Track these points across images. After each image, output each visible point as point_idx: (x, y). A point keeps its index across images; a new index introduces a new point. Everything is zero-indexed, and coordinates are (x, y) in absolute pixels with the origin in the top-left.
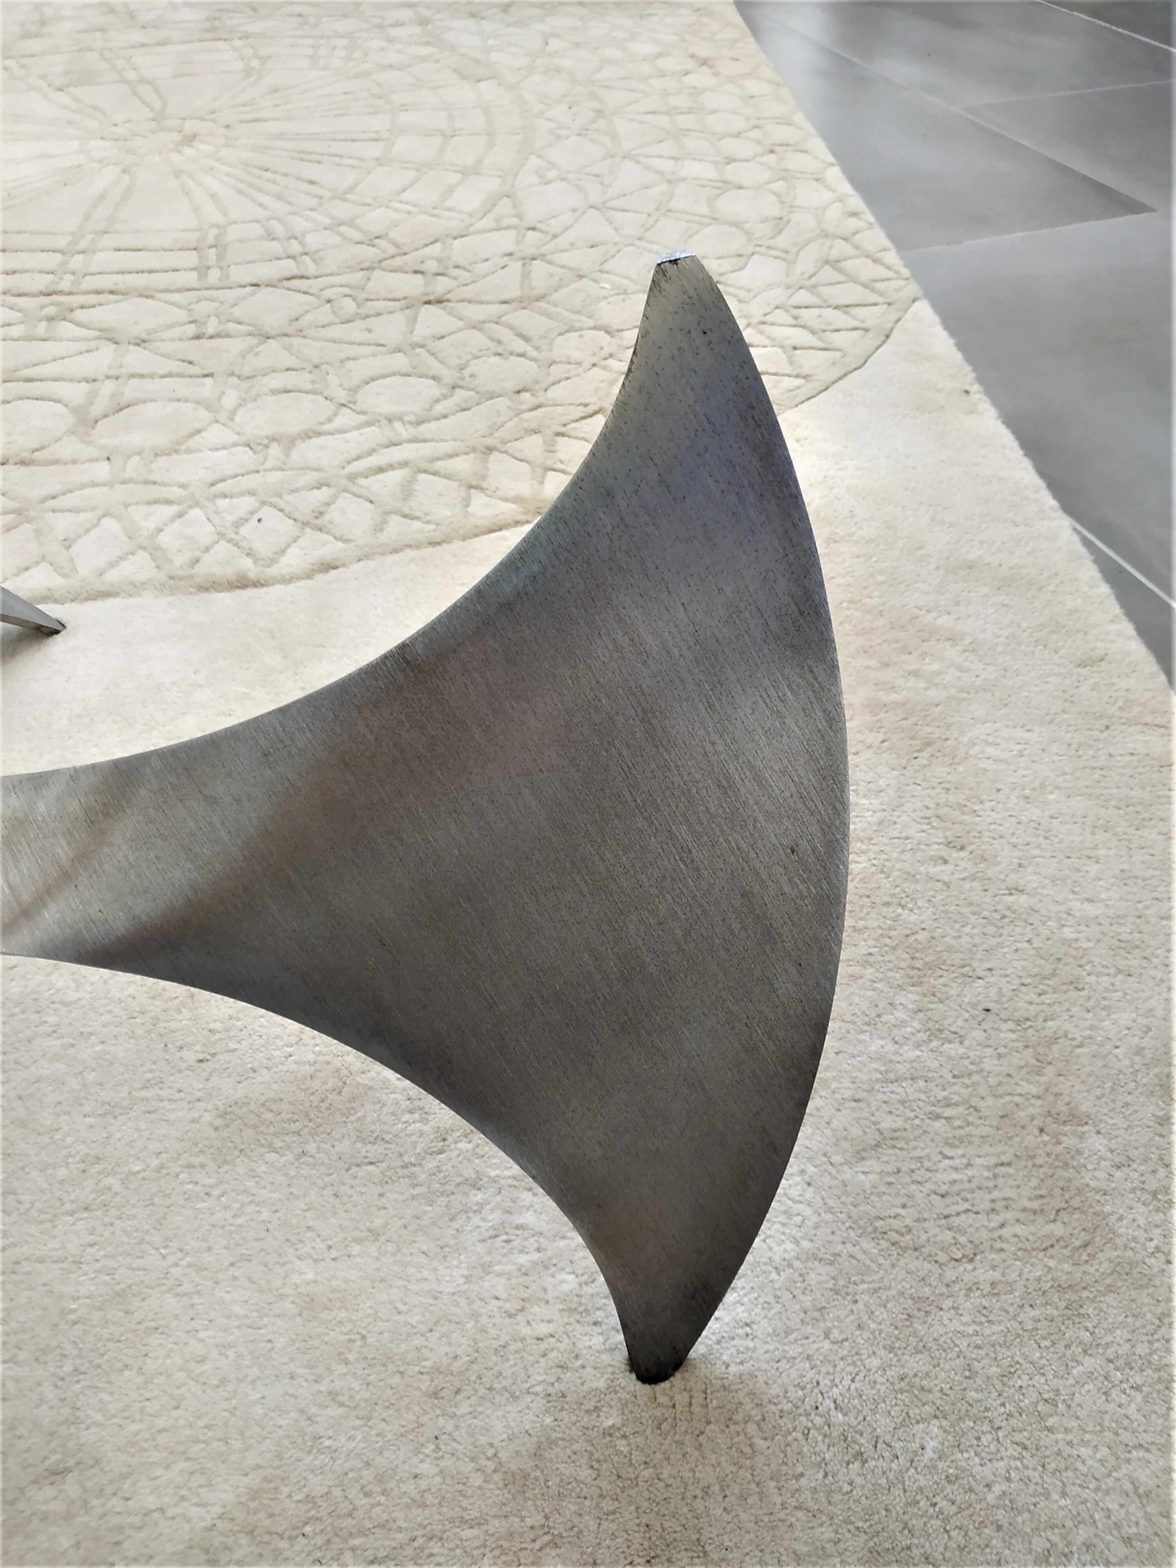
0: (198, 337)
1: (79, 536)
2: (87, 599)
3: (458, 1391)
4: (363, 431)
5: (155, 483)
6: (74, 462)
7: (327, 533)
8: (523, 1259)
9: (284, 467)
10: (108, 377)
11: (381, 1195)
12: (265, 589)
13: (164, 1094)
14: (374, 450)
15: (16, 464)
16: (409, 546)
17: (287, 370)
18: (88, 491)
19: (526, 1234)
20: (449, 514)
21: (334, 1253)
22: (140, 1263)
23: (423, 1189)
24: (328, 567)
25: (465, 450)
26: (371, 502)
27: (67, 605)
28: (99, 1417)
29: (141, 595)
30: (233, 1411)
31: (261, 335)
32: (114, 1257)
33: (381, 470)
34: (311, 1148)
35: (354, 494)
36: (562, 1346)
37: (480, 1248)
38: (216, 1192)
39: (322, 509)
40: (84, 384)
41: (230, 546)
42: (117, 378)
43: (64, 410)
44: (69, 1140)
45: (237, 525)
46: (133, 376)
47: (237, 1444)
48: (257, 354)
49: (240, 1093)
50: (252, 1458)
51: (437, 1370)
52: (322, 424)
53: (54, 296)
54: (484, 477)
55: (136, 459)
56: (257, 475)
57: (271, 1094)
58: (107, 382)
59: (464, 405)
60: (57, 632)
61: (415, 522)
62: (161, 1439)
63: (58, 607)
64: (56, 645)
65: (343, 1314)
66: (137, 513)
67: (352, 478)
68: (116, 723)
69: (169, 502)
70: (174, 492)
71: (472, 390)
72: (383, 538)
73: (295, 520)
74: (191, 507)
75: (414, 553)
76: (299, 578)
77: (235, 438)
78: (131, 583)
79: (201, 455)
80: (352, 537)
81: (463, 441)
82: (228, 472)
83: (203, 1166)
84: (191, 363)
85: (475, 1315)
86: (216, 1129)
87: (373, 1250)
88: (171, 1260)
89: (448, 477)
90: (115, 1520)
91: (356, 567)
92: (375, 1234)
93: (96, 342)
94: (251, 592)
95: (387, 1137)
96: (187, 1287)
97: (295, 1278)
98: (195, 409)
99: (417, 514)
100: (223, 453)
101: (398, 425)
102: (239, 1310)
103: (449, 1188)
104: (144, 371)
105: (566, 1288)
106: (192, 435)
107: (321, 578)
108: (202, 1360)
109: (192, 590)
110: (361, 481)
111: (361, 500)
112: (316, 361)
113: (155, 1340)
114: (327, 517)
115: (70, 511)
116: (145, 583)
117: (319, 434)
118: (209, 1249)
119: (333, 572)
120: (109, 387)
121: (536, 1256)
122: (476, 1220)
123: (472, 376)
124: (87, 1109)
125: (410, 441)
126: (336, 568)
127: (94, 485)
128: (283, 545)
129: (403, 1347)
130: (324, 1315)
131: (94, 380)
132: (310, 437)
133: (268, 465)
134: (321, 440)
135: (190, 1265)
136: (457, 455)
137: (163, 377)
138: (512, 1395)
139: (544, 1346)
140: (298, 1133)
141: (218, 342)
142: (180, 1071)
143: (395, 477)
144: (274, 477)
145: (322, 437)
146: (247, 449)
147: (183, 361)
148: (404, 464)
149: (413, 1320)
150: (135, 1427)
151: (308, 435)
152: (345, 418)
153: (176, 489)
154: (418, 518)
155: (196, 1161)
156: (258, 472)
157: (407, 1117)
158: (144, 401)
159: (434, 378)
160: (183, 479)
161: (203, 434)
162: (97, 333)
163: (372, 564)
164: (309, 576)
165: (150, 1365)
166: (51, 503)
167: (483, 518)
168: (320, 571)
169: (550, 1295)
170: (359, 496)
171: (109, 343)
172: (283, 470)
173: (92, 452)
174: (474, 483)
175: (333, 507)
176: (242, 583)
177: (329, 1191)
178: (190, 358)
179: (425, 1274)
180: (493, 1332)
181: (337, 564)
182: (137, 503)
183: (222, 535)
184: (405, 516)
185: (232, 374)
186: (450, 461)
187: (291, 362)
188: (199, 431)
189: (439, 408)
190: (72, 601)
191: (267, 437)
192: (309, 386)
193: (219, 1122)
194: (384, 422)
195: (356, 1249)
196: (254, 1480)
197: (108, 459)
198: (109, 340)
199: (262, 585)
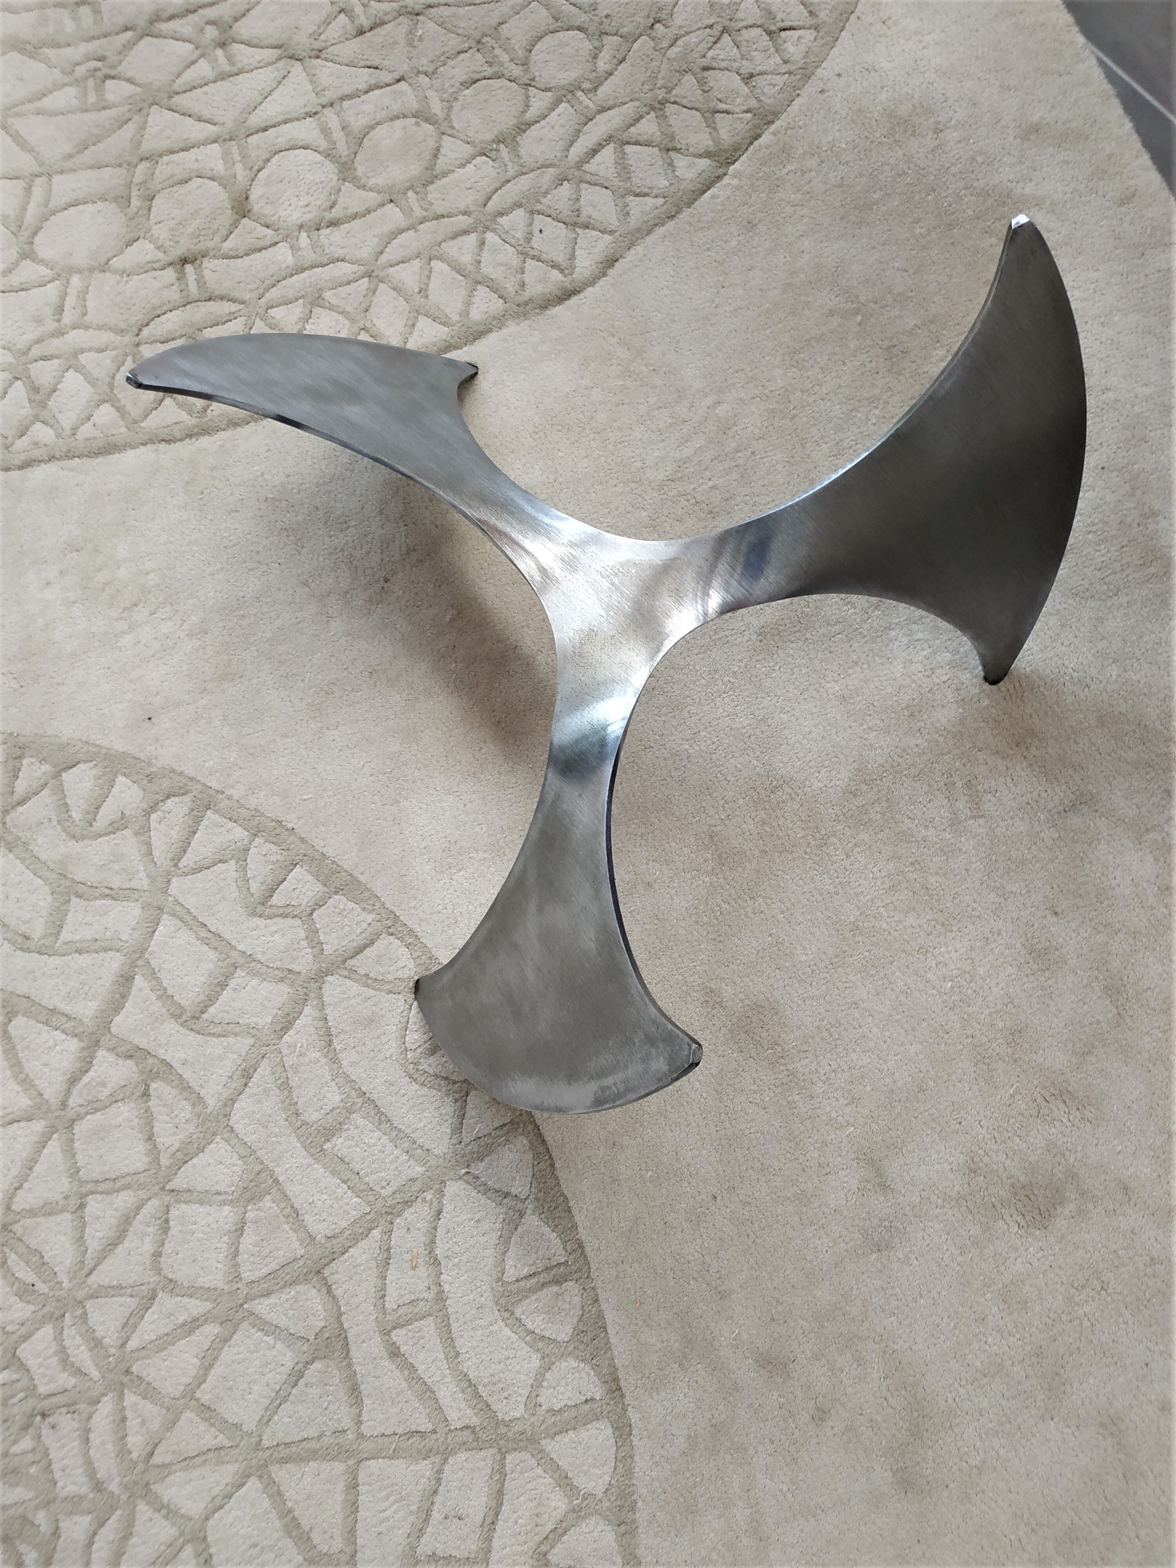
0: (361, 32)
1: (427, 285)
2: (475, 340)
3: (920, 711)
4: (557, 111)
5: (443, 216)
6: (369, 211)
7: (593, 229)
8: (924, 653)
9: (524, 170)
10: (324, 107)
11: (851, 646)
12: (582, 295)
13: (727, 633)
14: (579, 131)
15: (328, 226)
16: (656, 225)
17: (459, 53)
18: (401, 239)
19: (922, 642)
20: (666, 183)
21: (842, 676)
22: (762, 706)
23: (868, 638)
24: (611, 261)
25: (645, 109)
26: (606, 188)
27: (465, 349)
28: (781, 765)
29: (507, 326)
30: (833, 746)
31: (410, 13)
32: (748, 707)
33: (594, 152)
34: (808, 636)
35: (590, 183)
36: (955, 682)
37: (904, 654)
38: (777, 668)
39: (577, 206)
40: (309, 119)
41: (535, 263)
42: (332, 105)
43: (318, 157)
44: (698, 667)
45: (529, 238)
46: (343, 98)
47: (842, 757)
48: (421, 39)
49: (762, 622)
50: (851, 760)
51: (908, 707)
52: (524, 112)
53: (201, 11)
54: (672, 137)
55: (410, 194)
56: (510, 184)
57: (777, 618)
58: (325, 111)
59: (619, 57)
60: (476, 373)
61: (646, 198)
62: (812, 764)
63: (459, 352)
64: (483, 383)
65: (859, 698)
66: (451, 248)
67: (579, 165)
68: (559, 431)
69: (466, 232)
70: (463, 221)
71: (616, 34)
72: (634, 221)
73: (564, 223)
74: (484, 232)
75: (660, 231)
76: (599, 278)
77: (469, 150)
78: (495, 318)
79: (456, 175)
80: (613, 228)
81: (638, 100)
82: (489, 190)
83: (764, 659)
84: (376, 68)
85: (914, 682)
86: (761, 641)
87: (858, 669)
88: (774, 701)
89: (648, 144)
90: (810, 794)
91: (631, 255)
92: (856, 663)
93: (281, 64)
94: (574, 300)
95: (841, 620)
96: (787, 709)
97: (831, 691)
98: (417, 124)
99: (646, 190)
100: (470, 167)
101: (579, 94)
102: (814, 710)
103: (879, 634)
104: (347, 90)
105: (947, 659)
106: (435, 156)
107: (611, 272)
108: (810, 733)
109: (537, 311)
110: (586, 167)
111: (597, 187)
112: (477, 35)
113: (786, 732)
114: (585, 213)
115: (403, 262)
116: (504, 316)
117: (529, 125)
118: (787, 691)
119: (617, 264)
120: (331, 117)
121: (930, 650)
122: (897, 643)
123: (607, 16)
124: (696, 651)
125: (600, 112)
126: (617, 260)
127: (401, 231)
128: (569, 250)
129: (890, 703)
130: (851, 701)
131: (315, 113)
132: (524, 132)
133: (511, 172)
134: (533, 132)
135: (783, 700)
136: (642, 117)
137: (366, 92)
138: (942, 706)
139: (947, 684)
140: (799, 631)
141: (379, 31)
142: (727, 621)
143: (608, 154)
144: (524, 182)
145: (532, 127)
146: (484, 158)
147: (369, 67)
148: (609, 139)
149: (890, 691)
150: (799, 763)
151: (523, 127)
152: (539, 101)
153: (461, 218)
154: (646, 195)
155: (759, 658)
156: (509, 181)
157: (845, 608)
158: (373, 127)
159: (580, 29)
160: (462, 207)
161: (442, 151)
162: (276, 52)
163: (639, 249)
164: (604, 275)
165: (791, 741)
166: (383, 259)
167: (692, 181)
168: (609, 267)
169: (943, 664)
170: (596, 185)
171: (293, 62)
172: (525, 174)
173: (372, 198)
174: (670, 146)
175: (582, 202)
176: (566, 295)
177: (826, 652)
178: (375, 63)
179: (886, 672)
180: (924, 686)
181: (617, 256)
182: (444, 241)
183: (524, 255)
184: (637, 195)
185: (419, 72)
186: (638, 125)
187: (455, 43)
188: (438, 150)
189: (602, 65)
190: (466, 345)
191: (493, 141)
192: (489, 71)
193: (760, 638)
194: (569, 97)
195: (850, 671)
196: (856, 765)
197: (391, 201)
198: (291, 58)
199: (579, 292)
